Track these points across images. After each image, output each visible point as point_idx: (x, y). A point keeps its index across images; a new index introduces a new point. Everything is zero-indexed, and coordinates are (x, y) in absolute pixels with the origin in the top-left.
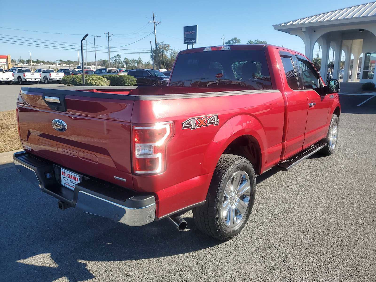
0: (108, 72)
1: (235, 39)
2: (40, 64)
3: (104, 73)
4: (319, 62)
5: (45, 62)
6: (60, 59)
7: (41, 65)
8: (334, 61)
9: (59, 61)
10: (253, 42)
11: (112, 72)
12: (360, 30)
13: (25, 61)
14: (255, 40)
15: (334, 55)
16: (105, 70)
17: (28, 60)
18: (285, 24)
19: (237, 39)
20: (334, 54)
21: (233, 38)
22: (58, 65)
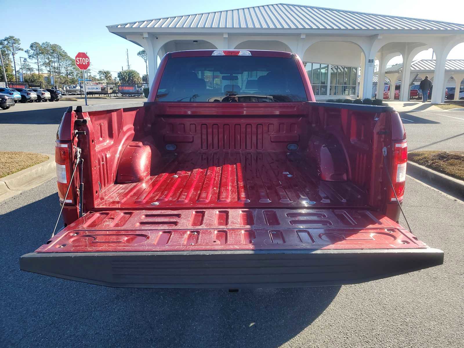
1: (11, 37)
4: (133, 74)
8: (148, 74)
10: (39, 44)
12: (195, 41)
14: (43, 43)
15: (147, 68)
18: (123, 26)
19: (14, 38)
20: (147, 66)
21: (8, 37)
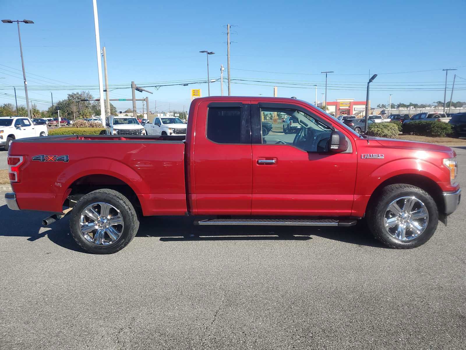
0: (428, 118)
2: (409, 108)
3: (423, 118)
5: (419, 105)
6: (438, 101)
7: (411, 109)
9: (437, 103)
11: (433, 117)
13: (396, 106)
16: (424, 115)
17: (399, 104)
22: (433, 108)
